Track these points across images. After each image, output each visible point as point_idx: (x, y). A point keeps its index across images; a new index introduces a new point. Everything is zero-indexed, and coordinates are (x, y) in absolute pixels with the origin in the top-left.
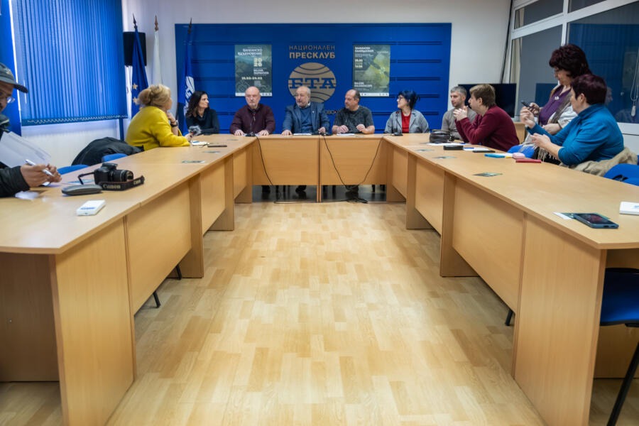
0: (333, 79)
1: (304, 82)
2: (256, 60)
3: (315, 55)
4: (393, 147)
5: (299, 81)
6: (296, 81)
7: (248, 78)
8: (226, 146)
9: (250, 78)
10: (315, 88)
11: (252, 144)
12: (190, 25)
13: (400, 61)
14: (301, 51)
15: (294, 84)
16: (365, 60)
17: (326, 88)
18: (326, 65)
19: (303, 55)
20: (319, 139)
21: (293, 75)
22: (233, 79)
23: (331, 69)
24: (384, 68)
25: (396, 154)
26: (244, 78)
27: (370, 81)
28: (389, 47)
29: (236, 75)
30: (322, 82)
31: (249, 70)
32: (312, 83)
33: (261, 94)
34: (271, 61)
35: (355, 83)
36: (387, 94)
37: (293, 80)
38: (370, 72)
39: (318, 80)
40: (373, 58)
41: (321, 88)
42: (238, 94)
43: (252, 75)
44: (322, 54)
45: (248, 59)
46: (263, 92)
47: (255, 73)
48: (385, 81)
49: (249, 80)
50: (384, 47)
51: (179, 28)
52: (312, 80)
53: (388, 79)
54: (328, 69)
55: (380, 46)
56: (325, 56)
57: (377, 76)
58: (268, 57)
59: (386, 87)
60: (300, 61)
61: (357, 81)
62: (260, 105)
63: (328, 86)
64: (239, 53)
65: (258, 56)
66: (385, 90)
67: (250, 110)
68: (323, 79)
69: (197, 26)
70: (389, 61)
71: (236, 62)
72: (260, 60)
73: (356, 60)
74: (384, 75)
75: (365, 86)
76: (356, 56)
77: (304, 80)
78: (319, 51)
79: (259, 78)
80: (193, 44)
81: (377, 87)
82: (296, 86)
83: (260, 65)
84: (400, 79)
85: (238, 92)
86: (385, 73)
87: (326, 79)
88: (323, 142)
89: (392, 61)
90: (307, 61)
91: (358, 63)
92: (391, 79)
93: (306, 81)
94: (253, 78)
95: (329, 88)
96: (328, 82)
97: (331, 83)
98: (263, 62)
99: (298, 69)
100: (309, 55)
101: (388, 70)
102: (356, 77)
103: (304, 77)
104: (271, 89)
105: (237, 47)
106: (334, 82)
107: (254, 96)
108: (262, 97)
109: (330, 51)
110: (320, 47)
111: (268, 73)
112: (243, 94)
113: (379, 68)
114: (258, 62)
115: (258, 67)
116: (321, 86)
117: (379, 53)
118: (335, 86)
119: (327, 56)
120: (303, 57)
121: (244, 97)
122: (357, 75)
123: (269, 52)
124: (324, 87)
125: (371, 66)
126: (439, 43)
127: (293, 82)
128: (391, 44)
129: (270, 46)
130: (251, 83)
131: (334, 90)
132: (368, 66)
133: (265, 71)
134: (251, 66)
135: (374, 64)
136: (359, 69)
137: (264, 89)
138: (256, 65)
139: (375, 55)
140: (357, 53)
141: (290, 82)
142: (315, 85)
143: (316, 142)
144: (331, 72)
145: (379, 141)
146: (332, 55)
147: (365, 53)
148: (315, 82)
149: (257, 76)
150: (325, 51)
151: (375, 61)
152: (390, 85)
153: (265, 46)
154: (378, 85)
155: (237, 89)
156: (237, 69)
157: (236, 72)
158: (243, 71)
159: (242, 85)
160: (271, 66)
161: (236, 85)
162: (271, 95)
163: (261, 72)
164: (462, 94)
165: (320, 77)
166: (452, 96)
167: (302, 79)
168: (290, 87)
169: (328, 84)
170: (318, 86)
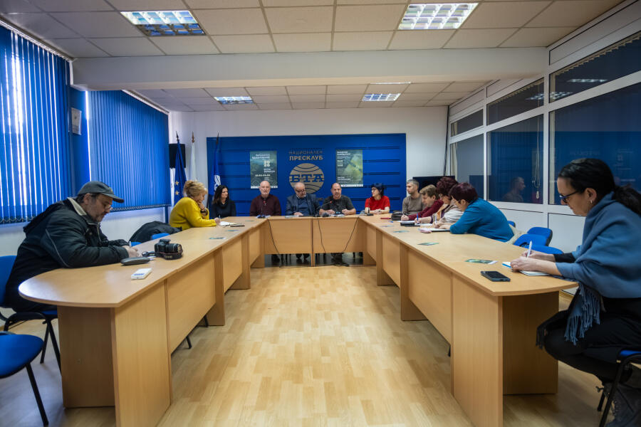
0: (322, 175)
1: (301, 177)
2: (265, 162)
3: (308, 158)
4: (367, 224)
5: (297, 177)
6: (295, 177)
7: (260, 175)
8: (243, 226)
10: (309, 181)
11: (263, 223)
12: (218, 138)
13: (370, 161)
14: (298, 155)
15: (293, 179)
16: (344, 160)
17: (317, 181)
18: (316, 165)
20: (312, 219)
21: (293, 172)
22: (249, 176)
23: (321, 167)
24: (359, 166)
25: (368, 229)
26: (257, 175)
27: (349, 176)
28: (362, 151)
29: (251, 173)
30: (314, 177)
31: (261, 169)
32: (307, 179)
34: (276, 162)
35: (338, 178)
36: (362, 185)
37: (293, 176)
38: (349, 170)
39: (311, 175)
40: (351, 159)
41: (313, 181)
42: (253, 187)
44: (313, 157)
45: (259, 162)
48: (360, 176)
49: (261, 177)
50: (358, 151)
51: (209, 140)
52: (307, 175)
53: (362, 174)
55: (355, 151)
56: (315, 158)
57: (354, 172)
58: (274, 160)
59: (360, 180)
60: (297, 163)
61: (339, 176)
64: (253, 157)
65: (267, 159)
66: (360, 183)
67: (262, 199)
69: (222, 138)
70: (362, 161)
71: (251, 164)
72: (269, 162)
73: (338, 161)
74: (359, 172)
75: (345, 179)
76: (338, 158)
78: (311, 155)
79: (268, 175)
80: (220, 151)
81: (354, 180)
82: (295, 180)
83: (269, 165)
84: (371, 174)
86: (360, 170)
87: (316, 175)
88: (314, 221)
89: (364, 161)
90: (302, 162)
91: (340, 163)
92: (364, 174)
94: (264, 175)
95: (319, 181)
96: (318, 177)
97: (320, 178)
98: (270, 164)
99: (296, 168)
100: (304, 158)
101: (362, 167)
102: (339, 173)
103: (301, 174)
104: (277, 183)
105: (251, 153)
106: (322, 177)
107: (267, 187)
108: (271, 189)
109: (319, 155)
110: (312, 152)
111: (274, 171)
112: (257, 187)
113: (355, 166)
114: (267, 164)
115: (267, 167)
116: (314, 179)
117: (355, 155)
118: (323, 180)
119: (317, 158)
120: (299, 159)
121: (258, 189)
122: (339, 171)
123: (275, 156)
124: (315, 181)
125: (349, 165)
126: (397, 148)
128: (363, 149)
129: (276, 152)
130: (262, 179)
131: (322, 183)
132: (347, 165)
133: (272, 170)
134: (262, 167)
135: (351, 164)
136: (341, 167)
138: (265, 166)
139: (352, 157)
140: (339, 156)
141: (291, 177)
143: (310, 221)
144: (320, 170)
145: (355, 220)
146: (321, 158)
147: (344, 156)
148: (309, 177)
149: (266, 174)
150: (315, 155)
151: (352, 161)
152: (364, 178)
153: (272, 152)
154: (355, 179)
155: (252, 184)
156: (252, 169)
157: (251, 171)
158: (256, 171)
159: (256, 180)
160: (277, 166)
161: (251, 181)
162: (277, 187)
163: (269, 171)
164: (415, 185)
165: (312, 173)
166: (409, 187)
167: (299, 175)
168: (291, 181)
169: (318, 179)
170: (311, 180)
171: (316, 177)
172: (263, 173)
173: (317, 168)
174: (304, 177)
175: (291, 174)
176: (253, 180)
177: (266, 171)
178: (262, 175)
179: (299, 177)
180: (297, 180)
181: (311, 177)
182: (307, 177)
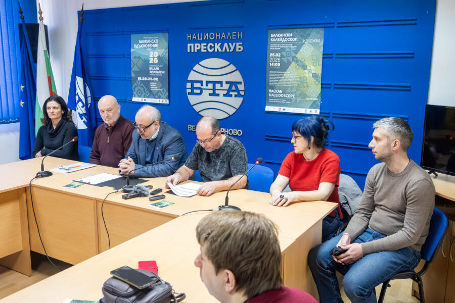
0: (240, 83)
1: (204, 86)
2: (151, 54)
3: (217, 47)
7: (143, 79)
10: (218, 95)
13: (341, 56)
14: (200, 42)
15: (193, 88)
16: (284, 53)
17: (231, 96)
18: (232, 62)
19: (203, 47)
21: (192, 76)
22: (130, 79)
23: (239, 68)
24: (313, 68)
26: (140, 79)
27: (292, 88)
28: (321, 32)
29: (133, 75)
31: (145, 67)
32: (214, 89)
33: (158, 101)
34: (167, 56)
35: (270, 91)
36: (318, 112)
37: (192, 82)
38: (291, 75)
39: (221, 83)
40: (296, 52)
41: (224, 95)
42: (135, 99)
44: (226, 45)
45: (143, 54)
47: (150, 72)
48: (315, 90)
49: (145, 81)
50: (314, 32)
52: (214, 83)
53: (320, 86)
54: (235, 68)
55: (308, 31)
56: (230, 48)
57: (302, 81)
58: (164, 51)
59: (315, 99)
60: (201, 56)
61: (273, 88)
63: (233, 94)
64: (135, 45)
65: (154, 49)
66: (313, 105)
68: (227, 83)
70: (321, 56)
71: (132, 57)
72: (156, 54)
73: (272, 55)
74: (313, 80)
75: (284, 96)
76: (272, 47)
77: (204, 83)
78: (222, 41)
79: (155, 79)
81: (302, 98)
82: (196, 91)
83: (156, 61)
84: (338, 87)
85: (135, 96)
86: (315, 75)
87: (231, 83)
89: (326, 56)
90: (208, 55)
91: (274, 60)
92: (324, 86)
93: (207, 85)
94: (150, 79)
95: (236, 96)
96: (234, 88)
97: (237, 90)
98: (159, 58)
99: (197, 67)
100: (211, 47)
101: (319, 71)
102: (271, 81)
103: (204, 79)
104: (167, 94)
105: (133, 37)
106: (241, 87)
107: (109, 110)
109: (237, 41)
111: (163, 72)
113: (304, 67)
114: (153, 58)
115: (154, 64)
116: (225, 92)
117: (307, 42)
118: (242, 93)
119: (232, 48)
120: (203, 51)
122: (272, 78)
123: (166, 44)
124: (228, 94)
125: (293, 64)
126: (413, 22)
127: (192, 85)
128: (326, 26)
129: (167, 35)
131: (241, 100)
132: (289, 63)
133: (161, 69)
134: (146, 63)
135: (297, 61)
136: (276, 69)
137: (159, 93)
138: (151, 62)
139: (299, 46)
140: (274, 42)
141: (189, 85)
142: (217, 92)
144: (237, 72)
146: (239, 48)
147: (284, 43)
148: (218, 86)
149: (153, 77)
150: (229, 41)
151: (298, 56)
152: (322, 95)
153: (160, 34)
154: (303, 95)
155: (135, 93)
156: (133, 66)
157: (133, 70)
158: (139, 70)
159: (139, 87)
160: (167, 63)
161: (133, 87)
162: (168, 102)
163: (157, 70)
164: (393, 137)
165: (224, 79)
166: (377, 139)
167: (202, 81)
168: (189, 93)
169: (233, 91)
170: (221, 93)
171: (230, 87)
172: (148, 75)
173: (232, 67)
174: (210, 86)
175: (190, 78)
176: (136, 86)
177: (152, 70)
178: (147, 78)
179: (202, 85)
180: (198, 91)
181: (222, 86)
182: (214, 86)
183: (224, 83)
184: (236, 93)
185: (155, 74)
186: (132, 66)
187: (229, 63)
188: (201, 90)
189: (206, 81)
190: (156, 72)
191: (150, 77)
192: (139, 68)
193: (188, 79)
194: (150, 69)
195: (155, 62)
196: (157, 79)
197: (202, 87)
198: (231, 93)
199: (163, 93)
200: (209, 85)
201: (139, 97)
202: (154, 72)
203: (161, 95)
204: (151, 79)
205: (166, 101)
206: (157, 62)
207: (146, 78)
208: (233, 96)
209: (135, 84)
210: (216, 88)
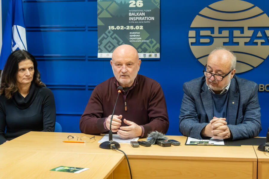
0: (268, 28)
1: (216, 34)
5: (208, 33)
6: (202, 33)
7: (118, 28)
9: (122, 28)
10: (237, 44)
15: (198, 37)
17: (256, 44)
22: (94, 29)
23: (266, 11)
26: (111, 28)
29: (100, 23)
30: (250, 33)
32: (231, 36)
33: (141, 56)
37: (198, 30)
39: (242, 29)
41: (246, 44)
42: (100, 55)
43: (125, 21)
46: (145, 51)
47: (131, 19)
49: (120, 30)
52: (231, 29)
54: (262, 12)
62: (140, 79)
63: (259, 41)
68: (249, 28)
77: (216, 31)
79: (137, 28)
82: (202, 40)
83: (140, 4)
85: (101, 52)
87: (256, 29)
93: (220, 32)
94: (128, 28)
95: (262, 44)
96: (259, 34)
97: (265, 37)
99: (205, 11)
103: (216, 25)
104: (158, 45)
111: (153, 18)
112: (109, 56)
115: (137, 8)
116: (248, 40)
121: (109, 60)
124: (252, 43)
127: (198, 34)
133: (147, 15)
137: (145, 45)
138: (131, 6)
141: (192, 33)
142: (235, 40)
148: (237, 33)
149: (135, 25)
155: (102, 47)
156: (101, 12)
157: (99, 16)
158: (110, 17)
159: (109, 39)
160: (159, 7)
161: (99, 40)
162: (158, 56)
163: (142, 17)
165: (245, 24)
167: (213, 28)
168: (192, 43)
169: (260, 38)
170: (242, 41)
171: (255, 34)
173: (257, 10)
174: (226, 33)
176: (104, 38)
177: (133, 16)
178: (125, 26)
179: (213, 32)
180: (207, 40)
181: (242, 32)
182: (231, 34)
183: (246, 30)
184: (263, 41)
185: (137, 20)
186: (98, 12)
187: (252, 5)
188: (212, 39)
189: (219, 28)
190: (140, 18)
191: (130, 25)
192: (111, 15)
193: (192, 26)
194: (130, 14)
195: (138, 6)
196: (142, 28)
197: (213, 35)
198: (255, 41)
199: (151, 46)
200: (223, 32)
201: (110, 52)
202: (137, 18)
203: (147, 48)
204: (132, 28)
205: (156, 55)
206: (142, 5)
207: (123, 27)
208: (259, 44)
209: (104, 35)
210: (234, 36)
